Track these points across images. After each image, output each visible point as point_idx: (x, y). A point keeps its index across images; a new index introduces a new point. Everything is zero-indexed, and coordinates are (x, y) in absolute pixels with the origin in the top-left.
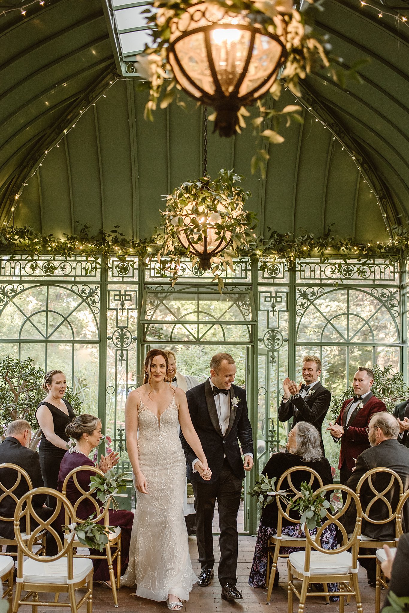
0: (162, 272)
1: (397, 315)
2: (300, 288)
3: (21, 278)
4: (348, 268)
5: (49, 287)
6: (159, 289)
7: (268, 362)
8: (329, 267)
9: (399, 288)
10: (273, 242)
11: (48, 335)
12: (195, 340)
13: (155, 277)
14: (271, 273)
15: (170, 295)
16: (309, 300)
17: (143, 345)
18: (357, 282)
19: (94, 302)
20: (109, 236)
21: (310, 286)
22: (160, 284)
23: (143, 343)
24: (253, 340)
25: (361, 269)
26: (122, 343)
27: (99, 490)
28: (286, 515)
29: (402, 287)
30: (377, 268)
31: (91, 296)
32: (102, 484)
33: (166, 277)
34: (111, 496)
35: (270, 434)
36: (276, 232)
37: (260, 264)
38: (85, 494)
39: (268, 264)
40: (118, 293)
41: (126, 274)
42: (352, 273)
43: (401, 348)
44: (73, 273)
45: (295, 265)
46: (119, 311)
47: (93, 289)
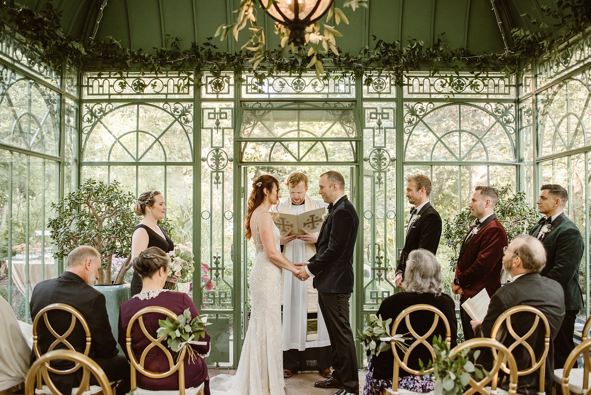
0: (260, 87)
1: (513, 131)
2: (407, 103)
3: (109, 97)
4: (459, 81)
5: (140, 106)
6: (257, 106)
7: (374, 183)
8: (439, 81)
9: (515, 102)
10: (379, 53)
11: (139, 157)
12: (295, 161)
13: (252, 93)
14: (377, 88)
15: (268, 112)
16: (417, 116)
17: (240, 167)
18: (469, 96)
19: (187, 121)
20: (202, 49)
21: (419, 101)
22: (258, 101)
23: (240, 164)
24: (358, 160)
25: (473, 83)
26: (217, 164)
27: (169, 337)
28: (404, 365)
29: (518, 101)
30: (491, 81)
31: (184, 115)
32: (174, 329)
33: (263, 93)
34: (186, 344)
35: (377, 260)
36: (382, 41)
37: (364, 77)
38: (154, 341)
39: (373, 78)
40: (213, 111)
41: (221, 90)
42: (464, 87)
43: (518, 167)
44: (165, 91)
45: (402, 78)
46: (214, 130)
47: (185, 108)
